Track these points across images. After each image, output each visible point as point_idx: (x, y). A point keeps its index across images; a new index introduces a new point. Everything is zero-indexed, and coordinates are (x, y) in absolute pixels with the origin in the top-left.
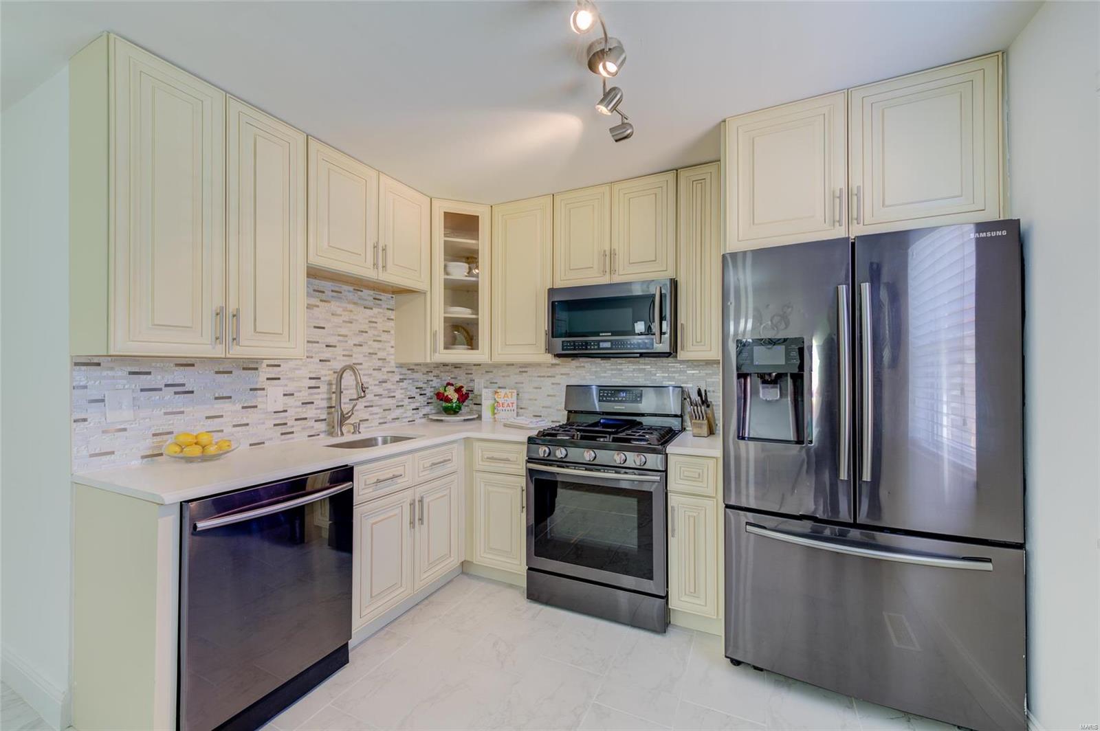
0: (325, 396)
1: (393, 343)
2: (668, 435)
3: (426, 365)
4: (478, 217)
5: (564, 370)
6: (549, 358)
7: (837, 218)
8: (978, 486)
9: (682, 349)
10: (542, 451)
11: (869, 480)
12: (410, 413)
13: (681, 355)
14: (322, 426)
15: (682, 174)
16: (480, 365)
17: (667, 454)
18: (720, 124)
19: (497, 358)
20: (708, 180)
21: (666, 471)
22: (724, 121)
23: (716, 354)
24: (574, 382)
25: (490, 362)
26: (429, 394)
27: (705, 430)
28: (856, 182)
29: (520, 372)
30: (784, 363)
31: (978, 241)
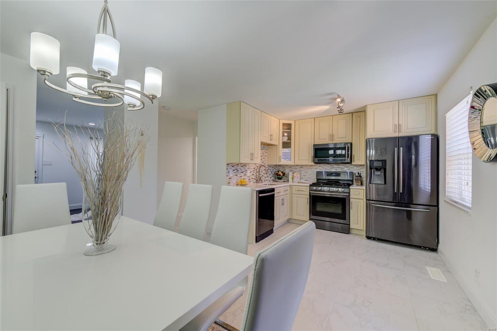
0: (256, 173)
1: (266, 159)
2: (349, 185)
3: (273, 165)
4: (291, 124)
5: (316, 167)
6: (313, 164)
7: (396, 131)
8: (431, 196)
9: (354, 161)
10: (315, 188)
11: (402, 192)
12: (270, 179)
13: (353, 163)
14: (255, 181)
15: (354, 114)
16: (287, 165)
17: (350, 189)
18: (365, 106)
19: (296, 164)
20: (362, 116)
21: (350, 193)
22: (367, 105)
23: (363, 162)
24: (318, 170)
25: (294, 165)
26: (273, 174)
27: (360, 184)
28: (400, 123)
29: (301, 167)
30: (381, 165)
31: (431, 138)
